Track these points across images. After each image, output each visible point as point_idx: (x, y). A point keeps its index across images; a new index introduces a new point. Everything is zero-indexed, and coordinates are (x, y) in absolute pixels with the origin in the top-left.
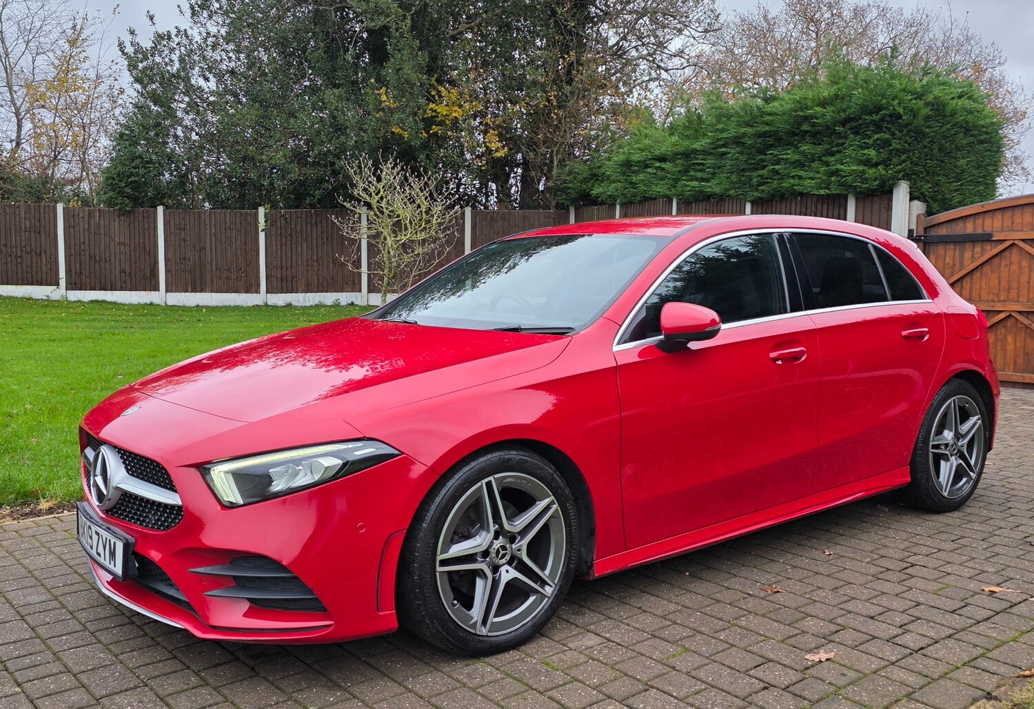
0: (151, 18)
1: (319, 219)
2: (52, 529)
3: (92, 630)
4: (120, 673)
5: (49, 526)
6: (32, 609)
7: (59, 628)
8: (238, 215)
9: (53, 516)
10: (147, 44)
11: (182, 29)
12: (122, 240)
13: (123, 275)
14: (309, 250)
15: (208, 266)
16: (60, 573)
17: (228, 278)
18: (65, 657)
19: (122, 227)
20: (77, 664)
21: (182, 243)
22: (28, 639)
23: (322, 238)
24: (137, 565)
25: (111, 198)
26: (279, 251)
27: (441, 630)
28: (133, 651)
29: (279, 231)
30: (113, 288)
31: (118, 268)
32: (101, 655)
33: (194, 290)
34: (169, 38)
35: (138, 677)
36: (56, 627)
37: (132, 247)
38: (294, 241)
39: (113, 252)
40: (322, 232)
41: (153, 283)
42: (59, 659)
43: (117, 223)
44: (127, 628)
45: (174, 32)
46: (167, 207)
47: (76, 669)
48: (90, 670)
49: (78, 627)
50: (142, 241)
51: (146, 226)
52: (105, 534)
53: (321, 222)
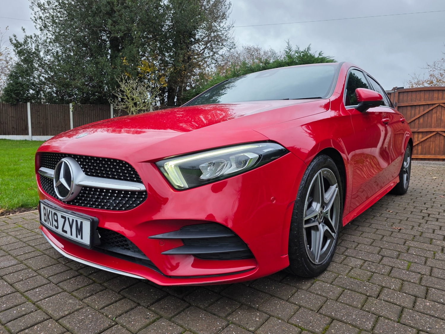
0: (24, 30)
1: (94, 108)
2: (6, 223)
3: (55, 282)
4: (93, 315)
5: (4, 221)
6: (7, 271)
7: (31, 284)
8: (61, 106)
9: (5, 216)
10: (21, 41)
11: (37, 35)
12: (13, 115)
13: (13, 129)
14: (91, 120)
15: (49, 126)
16: (19, 247)
17: (57, 130)
18: (44, 304)
19: (13, 111)
20: (55, 311)
21: (38, 117)
22: (10, 294)
23: (95, 115)
24: (100, 237)
25: (8, 99)
26: (78, 120)
27: (304, 264)
28: (92, 295)
29: (78, 113)
30: (9, 134)
31: (11, 127)
32: (71, 301)
33: (44, 135)
34: (31, 38)
35: (107, 316)
36: (28, 283)
37: (17, 118)
38: (84, 116)
39: (9, 120)
40: (96, 113)
41: (26, 132)
42: (39, 308)
43: (10, 109)
44: (80, 279)
45: (33, 36)
46: (31, 103)
47: (56, 315)
48: (67, 315)
49: (45, 281)
50: (21, 116)
51: (23, 110)
52: (71, 217)
53: (95, 109)
